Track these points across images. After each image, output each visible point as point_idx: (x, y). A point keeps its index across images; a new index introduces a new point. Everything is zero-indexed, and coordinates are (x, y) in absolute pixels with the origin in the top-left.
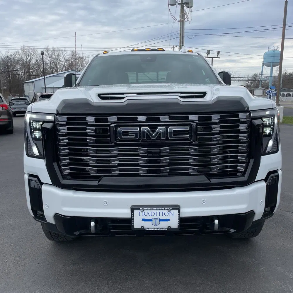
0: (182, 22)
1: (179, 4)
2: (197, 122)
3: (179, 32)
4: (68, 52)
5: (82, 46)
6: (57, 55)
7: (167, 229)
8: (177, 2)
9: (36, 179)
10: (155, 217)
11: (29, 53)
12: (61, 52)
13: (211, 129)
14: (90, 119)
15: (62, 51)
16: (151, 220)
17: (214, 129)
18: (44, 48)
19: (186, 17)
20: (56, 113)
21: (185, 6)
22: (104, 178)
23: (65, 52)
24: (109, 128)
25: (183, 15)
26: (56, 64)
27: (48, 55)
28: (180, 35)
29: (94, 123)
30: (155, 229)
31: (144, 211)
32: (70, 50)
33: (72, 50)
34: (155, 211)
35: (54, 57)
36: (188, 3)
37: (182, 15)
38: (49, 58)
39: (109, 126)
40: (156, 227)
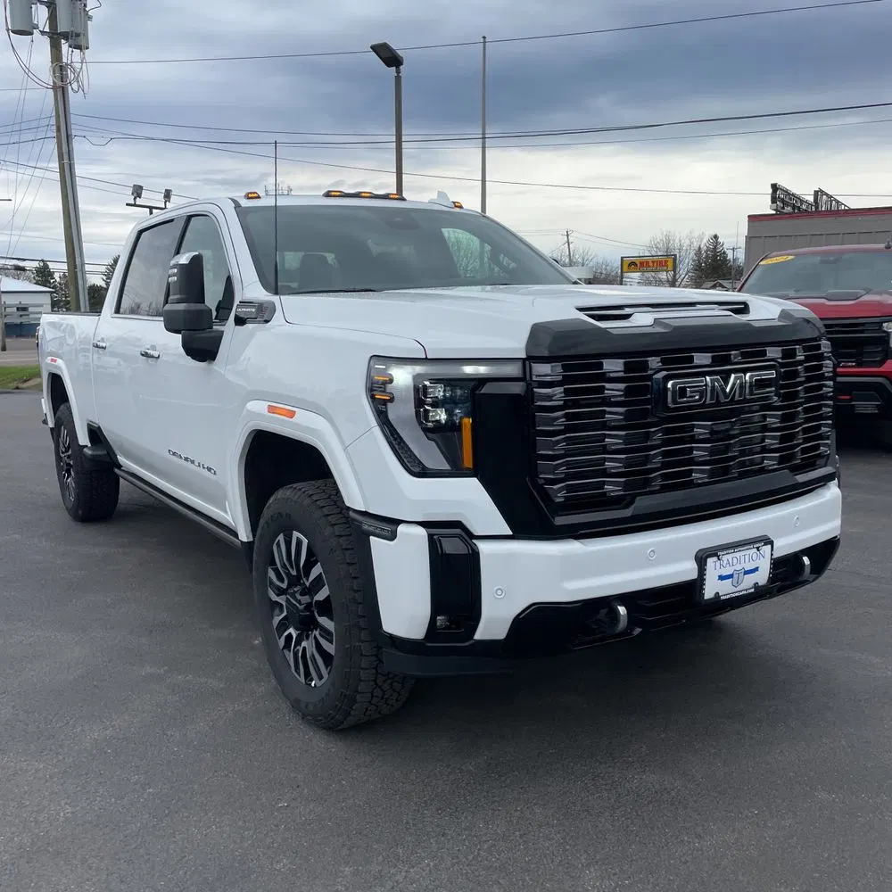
0: (61, 91)
1: (43, 33)
2: (781, 360)
3: (53, 121)
7: (753, 590)
8: (36, 27)
9: (458, 531)
10: (738, 567)
14: (613, 366)
16: (731, 576)
19: (71, 76)
20: (524, 356)
21: (63, 41)
22: (638, 498)
24: (649, 383)
25: (61, 70)
28: (58, 130)
29: (622, 374)
30: (737, 594)
31: (723, 557)
34: (737, 555)
36: (78, 35)
37: (58, 69)
39: (649, 378)
40: (738, 589)
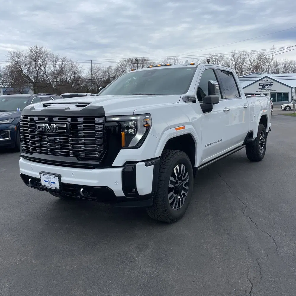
2: (70, 122)
4: (254, 55)
5: (273, 46)
6: (243, 59)
11: (216, 59)
12: (247, 56)
13: (77, 127)
15: (248, 54)
16: (48, 182)
17: (79, 127)
18: (230, 53)
22: (34, 153)
23: (251, 55)
24: (34, 124)
26: (241, 67)
27: (234, 60)
29: (29, 121)
31: (45, 175)
32: (256, 52)
33: (259, 52)
34: (49, 176)
35: (240, 61)
38: (234, 63)
40: (50, 186)
